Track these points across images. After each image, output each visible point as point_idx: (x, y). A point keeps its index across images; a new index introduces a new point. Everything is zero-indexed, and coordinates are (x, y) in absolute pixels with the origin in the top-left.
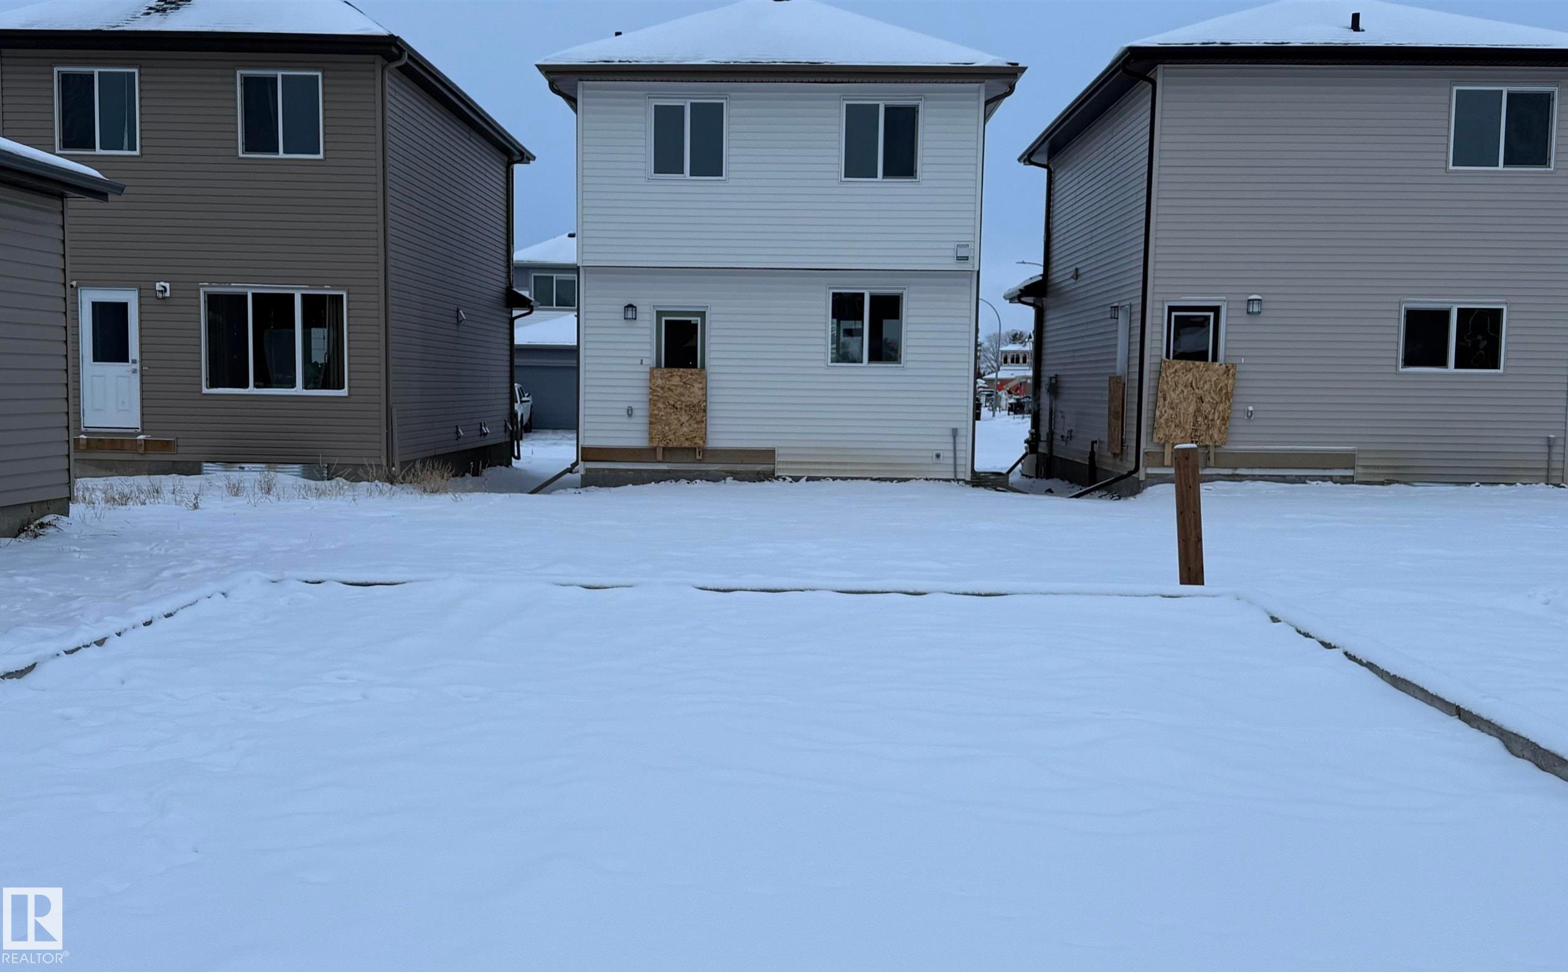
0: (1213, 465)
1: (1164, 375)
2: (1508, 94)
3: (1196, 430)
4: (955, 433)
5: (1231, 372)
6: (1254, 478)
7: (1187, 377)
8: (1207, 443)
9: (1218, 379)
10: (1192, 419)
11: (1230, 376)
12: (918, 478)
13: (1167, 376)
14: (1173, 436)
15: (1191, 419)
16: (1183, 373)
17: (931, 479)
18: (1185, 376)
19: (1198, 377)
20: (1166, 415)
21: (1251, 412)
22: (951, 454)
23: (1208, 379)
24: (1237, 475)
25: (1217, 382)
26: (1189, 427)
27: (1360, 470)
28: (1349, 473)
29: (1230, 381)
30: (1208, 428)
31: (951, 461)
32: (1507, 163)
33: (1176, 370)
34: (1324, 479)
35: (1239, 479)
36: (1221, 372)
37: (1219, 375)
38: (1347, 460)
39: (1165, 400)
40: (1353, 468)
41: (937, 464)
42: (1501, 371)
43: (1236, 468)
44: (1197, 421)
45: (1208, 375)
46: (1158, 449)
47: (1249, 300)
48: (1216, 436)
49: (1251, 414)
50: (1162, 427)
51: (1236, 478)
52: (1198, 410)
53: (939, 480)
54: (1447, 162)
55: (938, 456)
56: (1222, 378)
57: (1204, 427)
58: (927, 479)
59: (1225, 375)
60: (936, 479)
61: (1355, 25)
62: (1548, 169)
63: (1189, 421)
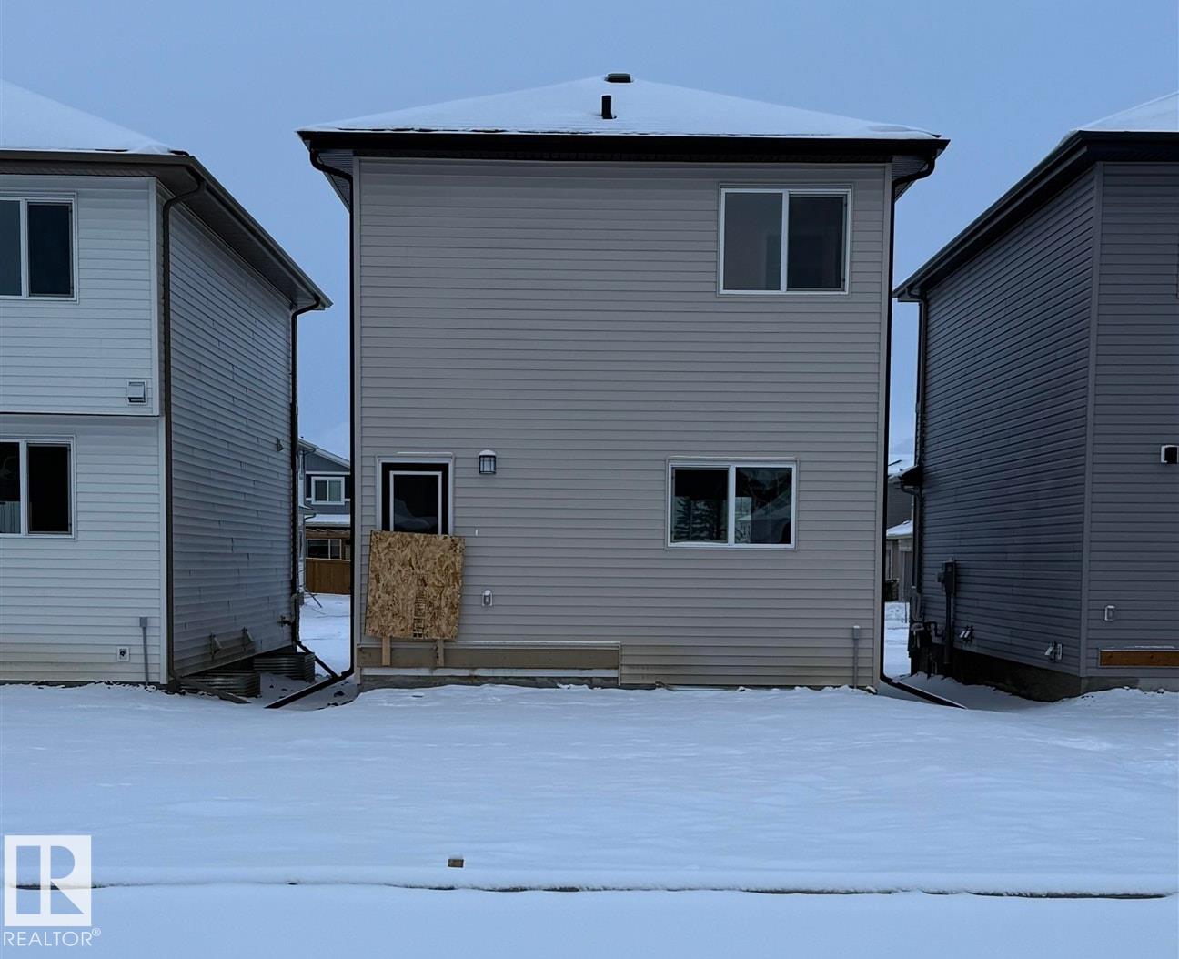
0: (442, 665)
1: (375, 550)
2: (790, 198)
3: (419, 621)
4: (144, 623)
5: (458, 547)
6: (496, 681)
7: (404, 553)
8: (433, 637)
9: (442, 556)
10: (413, 606)
11: (458, 552)
12: (97, 681)
13: (378, 551)
14: (391, 628)
15: (411, 607)
16: (399, 548)
17: (115, 683)
18: (402, 551)
19: (418, 553)
20: (380, 601)
21: (489, 596)
22: (141, 651)
23: (430, 555)
24: (476, 677)
25: (442, 559)
26: (410, 617)
27: (625, 671)
28: (612, 674)
29: (458, 559)
30: (434, 617)
31: (141, 660)
32: (791, 286)
33: (390, 544)
34: (579, 681)
35: (478, 682)
36: (446, 546)
37: (444, 551)
38: (608, 658)
39: (378, 582)
40: (617, 668)
41: (121, 663)
42: (791, 546)
43: (474, 668)
44: (420, 610)
45: (431, 551)
46: (373, 645)
47: (480, 456)
48: (444, 628)
49: (490, 599)
50: (376, 617)
51: (475, 681)
52: (420, 595)
53: (126, 683)
54: (717, 283)
55: (123, 653)
56: (448, 555)
57: (428, 617)
58: (109, 683)
59: (452, 551)
60: (121, 683)
61: (607, 113)
62: (842, 293)
63: (410, 609)
